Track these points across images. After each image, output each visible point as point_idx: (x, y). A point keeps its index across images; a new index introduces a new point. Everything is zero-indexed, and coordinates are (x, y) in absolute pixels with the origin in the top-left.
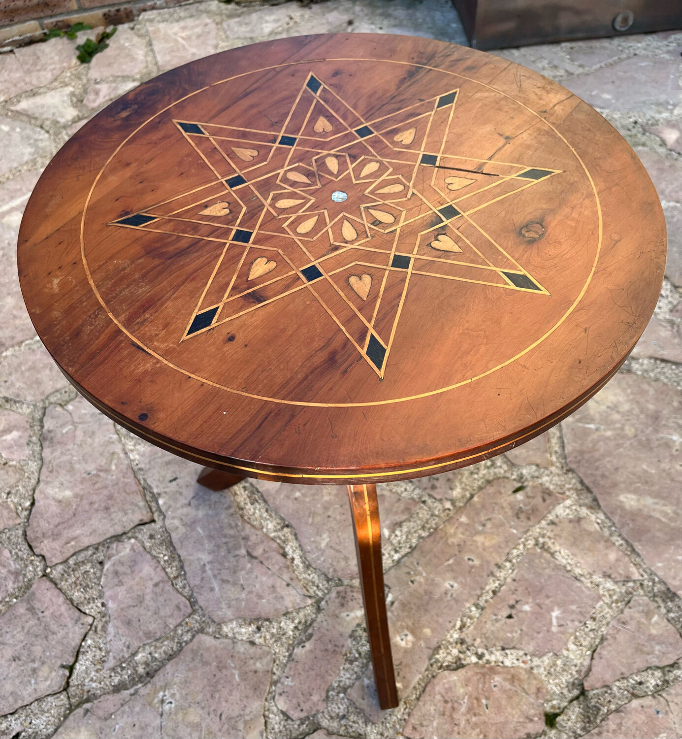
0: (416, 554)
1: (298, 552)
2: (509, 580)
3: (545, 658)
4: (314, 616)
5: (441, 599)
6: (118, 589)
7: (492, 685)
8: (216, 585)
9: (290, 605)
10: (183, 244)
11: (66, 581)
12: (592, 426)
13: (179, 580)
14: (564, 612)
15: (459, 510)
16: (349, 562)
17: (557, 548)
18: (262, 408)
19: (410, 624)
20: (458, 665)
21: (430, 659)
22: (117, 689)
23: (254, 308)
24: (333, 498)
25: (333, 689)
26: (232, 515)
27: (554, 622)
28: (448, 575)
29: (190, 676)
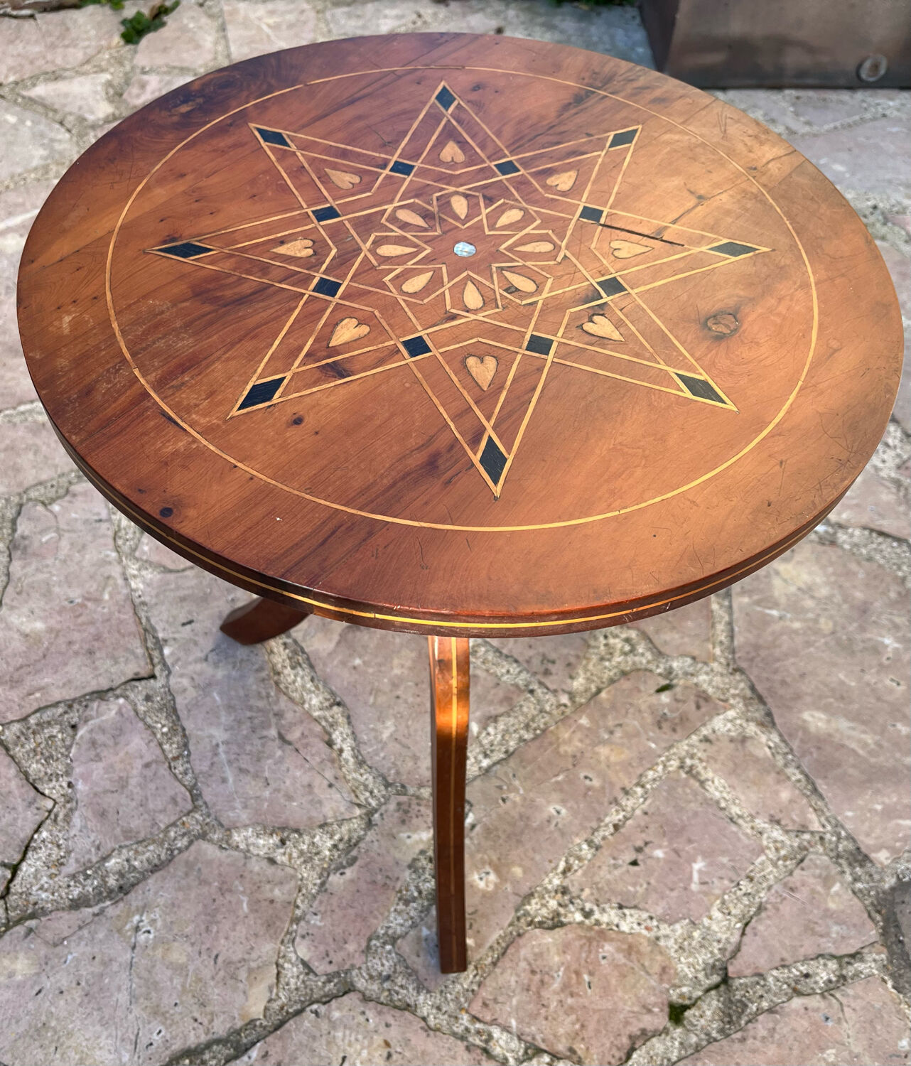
0: (512, 762)
1: (350, 741)
2: (638, 812)
3: (677, 926)
4: (362, 833)
5: (541, 828)
6: (94, 765)
7: (600, 956)
8: (230, 774)
9: (330, 814)
10: (245, 289)
11: (23, 746)
12: (775, 613)
13: (180, 762)
14: (710, 864)
15: (579, 708)
16: (420, 764)
17: (710, 775)
18: (330, 518)
19: (494, 858)
20: (555, 923)
21: (517, 910)
22: (76, 905)
23: (332, 384)
24: (406, 672)
25: (378, 938)
26: (263, 680)
27: (696, 877)
28: (555, 796)
29: (180, 898)
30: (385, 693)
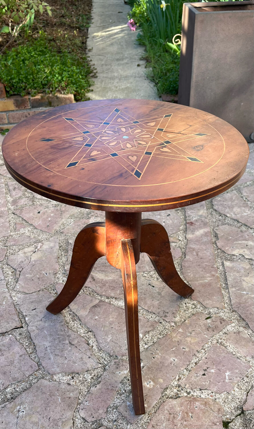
0: (156, 345)
1: (95, 343)
2: (203, 358)
3: (222, 394)
4: (102, 373)
5: (168, 366)
7: (195, 407)
8: (52, 357)
9: (90, 367)
12: (245, 292)
13: (33, 354)
14: (232, 373)
15: (178, 327)
16: (121, 348)
17: (228, 344)
18: (94, 186)
19: (152, 377)
20: (177, 397)
21: (162, 394)
23: (92, 162)
24: (114, 320)
25: (111, 408)
26: (63, 325)
27: (227, 377)
28: (172, 355)
29: (35, 399)
30: (108, 327)
